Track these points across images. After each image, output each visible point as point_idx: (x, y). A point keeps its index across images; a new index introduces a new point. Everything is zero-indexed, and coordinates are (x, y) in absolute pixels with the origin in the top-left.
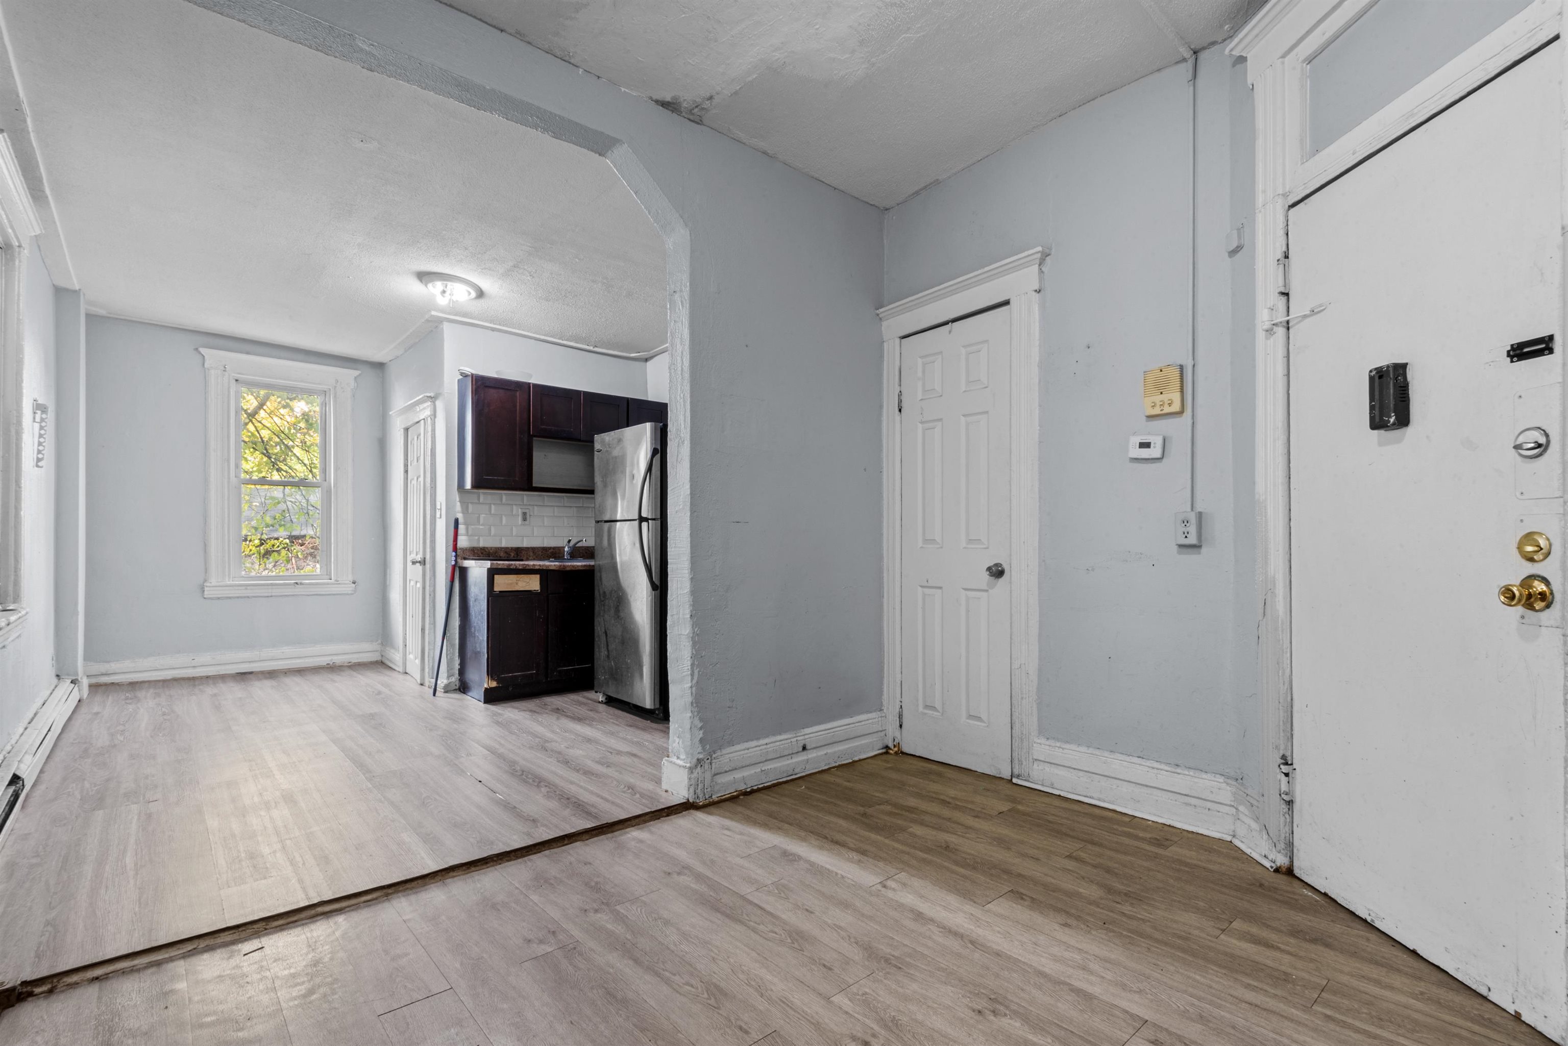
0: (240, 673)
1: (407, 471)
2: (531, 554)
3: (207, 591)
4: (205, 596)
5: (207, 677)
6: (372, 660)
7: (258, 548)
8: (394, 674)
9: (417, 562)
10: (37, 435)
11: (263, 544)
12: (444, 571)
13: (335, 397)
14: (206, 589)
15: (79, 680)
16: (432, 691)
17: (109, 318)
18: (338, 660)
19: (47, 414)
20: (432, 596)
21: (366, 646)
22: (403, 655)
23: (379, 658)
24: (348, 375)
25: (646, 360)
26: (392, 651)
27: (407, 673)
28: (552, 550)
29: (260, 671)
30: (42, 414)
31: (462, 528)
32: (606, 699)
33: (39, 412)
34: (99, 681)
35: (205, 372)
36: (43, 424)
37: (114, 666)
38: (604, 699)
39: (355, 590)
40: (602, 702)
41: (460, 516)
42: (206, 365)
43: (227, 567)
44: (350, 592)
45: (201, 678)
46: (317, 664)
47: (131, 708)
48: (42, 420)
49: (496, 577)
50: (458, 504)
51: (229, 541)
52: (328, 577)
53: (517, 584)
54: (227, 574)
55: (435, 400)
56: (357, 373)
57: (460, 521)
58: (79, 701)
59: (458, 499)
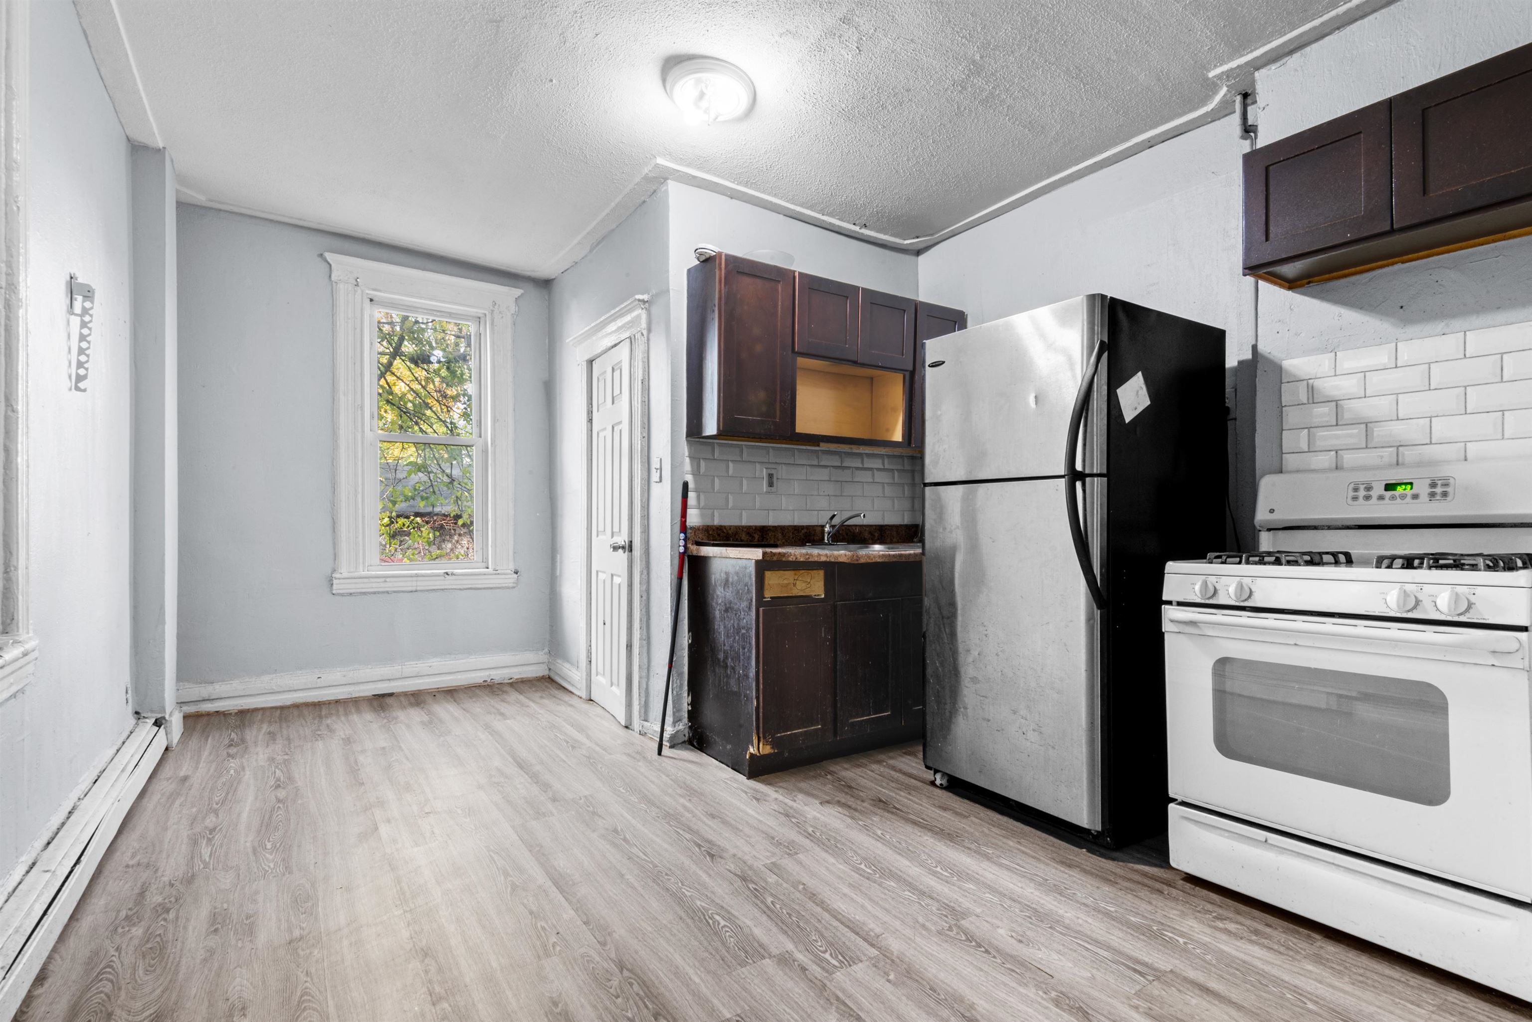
0: (377, 695)
1: (591, 420)
2: (780, 536)
3: (337, 584)
4: (334, 592)
5: (337, 702)
6: (537, 675)
7: (388, 528)
8: (574, 701)
9: (620, 547)
10: (75, 337)
11: (393, 523)
12: (669, 561)
13: (492, 324)
14: (335, 582)
15: (167, 717)
16: (656, 746)
17: (211, 209)
18: (498, 675)
19: (92, 302)
20: (644, 598)
21: (530, 657)
22: (587, 675)
23: (546, 673)
24: (507, 294)
25: (918, 253)
26: (567, 665)
27: (592, 700)
28: (805, 530)
29: (403, 692)
30: (84, 301)
31: (692, 495)
32: (948, 781)
33: (79, 299)
34: (200, 710)
35: (332, 285)
36: (87, 318)
37: (219, 689)
38: (944, 782)
39: (517, 582)
40: (941, 787)
41: (689, 478)
42: (334, 278)
43: (361, 552)
44: (511, 585)
45: (329, 703)
46: (472, 682)
47: (233, 764)
48: (85, 311)
49: (768, 574)
50: (687, 460)
51: (363, 517)
52: (484, 565)
53: (795, 585)
54: (361, 561)
55: (650, 306)
56: (518, 292)
57: (691, 486)
58: (167, 749)
59: (687, 454)
